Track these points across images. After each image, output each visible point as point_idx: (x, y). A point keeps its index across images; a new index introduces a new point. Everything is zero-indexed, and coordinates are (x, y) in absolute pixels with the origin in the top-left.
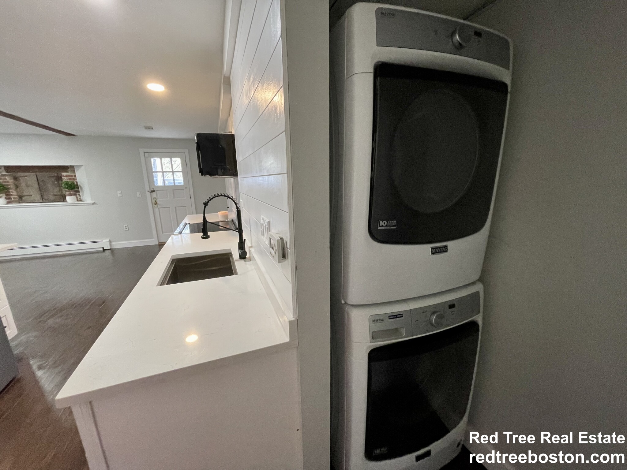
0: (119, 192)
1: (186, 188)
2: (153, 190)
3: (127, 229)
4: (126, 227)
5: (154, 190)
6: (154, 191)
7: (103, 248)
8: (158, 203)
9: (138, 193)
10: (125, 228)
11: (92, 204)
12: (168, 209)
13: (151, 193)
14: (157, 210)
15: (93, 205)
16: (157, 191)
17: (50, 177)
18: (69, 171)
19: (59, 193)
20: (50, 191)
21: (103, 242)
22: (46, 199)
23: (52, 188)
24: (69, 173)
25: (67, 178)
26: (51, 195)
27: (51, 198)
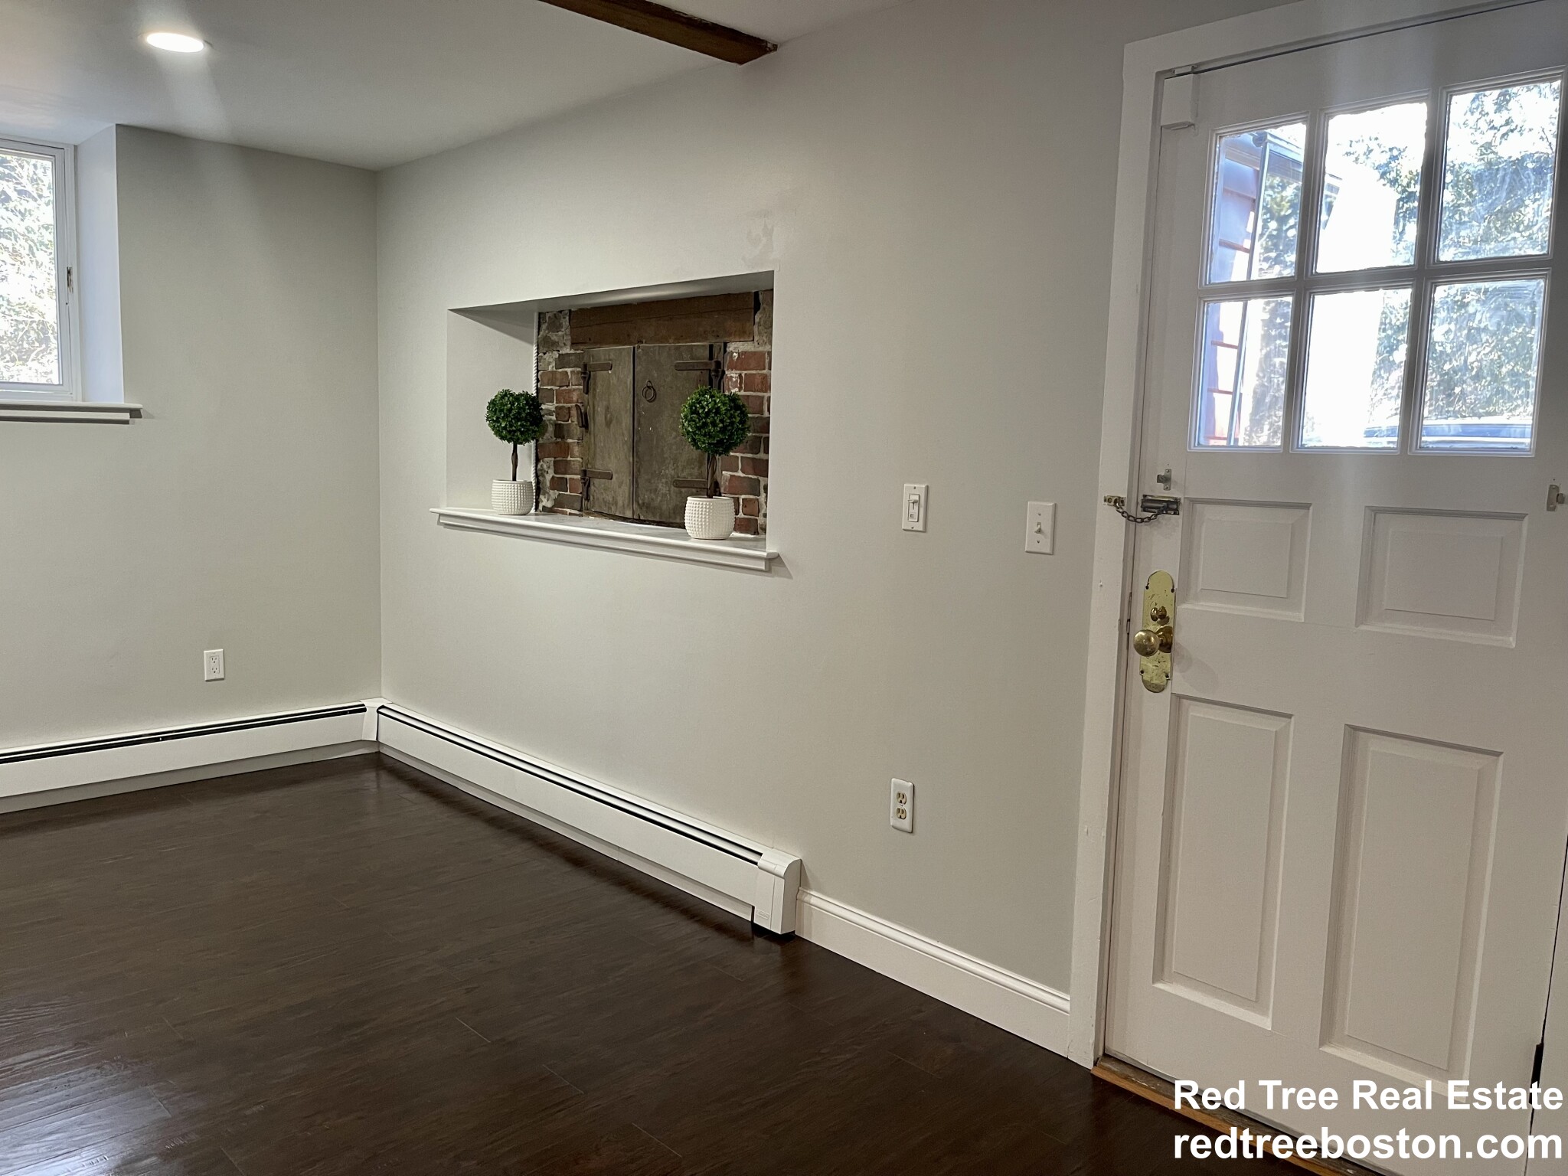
0: (913, 490)
1: (1553, 500)
2: (1159, 491)
3: (906, 824)
4: (902, 800)
5: (1174, 493)
6: (1171, 507)
8: (1179, 638)
9: (1038, 511)
10: (895, 805)
11: (762, 566)
12: (1273, 725)
13: (1143, 528)
14: (1153, 711)
15: (768, 571)
16: (1209, 512)
17: (679, 368)
18: (756, 328)
19: (696, 471)
20: (665, 456)
21: (756, 863)
22: (644, 503)
23: (675, 438)
24: (756, 338)
25: (740, 375)
26: (666, 482)
27: (661, 501)
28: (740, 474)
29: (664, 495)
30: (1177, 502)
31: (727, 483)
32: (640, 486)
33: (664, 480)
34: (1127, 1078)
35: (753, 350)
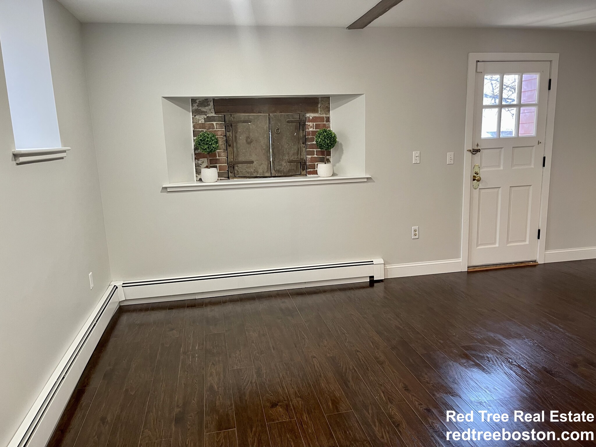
1: (539, 143)
2: (476, 148)
3: (417, 237)
4: (415, 231)
5: (479, 148)
6: (478, 151)
7: (373, 277)
9: (450, 155)
10: (413, 233)
12: (496, 190)
13: (474, 155)
14: (476, 193)
15: (367, 181)
16: (483, 152)
17: (288, 122)
18: (319, 109)
19: (296, 157)
20: (284, 152)
21: (373, 264)
22: (277, 170)
23: (288, 146)
24: (319, 112)
25: (313, 125)
26: (285, 162)
27: (284, 168)
28: (315, 156)
29: (285, 166)
30: (479, 149)
31: (310, 160)
32: (275, 164)
33: (284, 161)
34: (474, 269)
35: (318, 116)
